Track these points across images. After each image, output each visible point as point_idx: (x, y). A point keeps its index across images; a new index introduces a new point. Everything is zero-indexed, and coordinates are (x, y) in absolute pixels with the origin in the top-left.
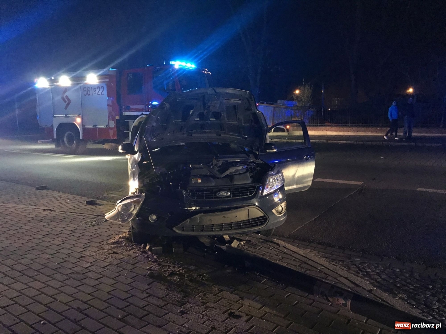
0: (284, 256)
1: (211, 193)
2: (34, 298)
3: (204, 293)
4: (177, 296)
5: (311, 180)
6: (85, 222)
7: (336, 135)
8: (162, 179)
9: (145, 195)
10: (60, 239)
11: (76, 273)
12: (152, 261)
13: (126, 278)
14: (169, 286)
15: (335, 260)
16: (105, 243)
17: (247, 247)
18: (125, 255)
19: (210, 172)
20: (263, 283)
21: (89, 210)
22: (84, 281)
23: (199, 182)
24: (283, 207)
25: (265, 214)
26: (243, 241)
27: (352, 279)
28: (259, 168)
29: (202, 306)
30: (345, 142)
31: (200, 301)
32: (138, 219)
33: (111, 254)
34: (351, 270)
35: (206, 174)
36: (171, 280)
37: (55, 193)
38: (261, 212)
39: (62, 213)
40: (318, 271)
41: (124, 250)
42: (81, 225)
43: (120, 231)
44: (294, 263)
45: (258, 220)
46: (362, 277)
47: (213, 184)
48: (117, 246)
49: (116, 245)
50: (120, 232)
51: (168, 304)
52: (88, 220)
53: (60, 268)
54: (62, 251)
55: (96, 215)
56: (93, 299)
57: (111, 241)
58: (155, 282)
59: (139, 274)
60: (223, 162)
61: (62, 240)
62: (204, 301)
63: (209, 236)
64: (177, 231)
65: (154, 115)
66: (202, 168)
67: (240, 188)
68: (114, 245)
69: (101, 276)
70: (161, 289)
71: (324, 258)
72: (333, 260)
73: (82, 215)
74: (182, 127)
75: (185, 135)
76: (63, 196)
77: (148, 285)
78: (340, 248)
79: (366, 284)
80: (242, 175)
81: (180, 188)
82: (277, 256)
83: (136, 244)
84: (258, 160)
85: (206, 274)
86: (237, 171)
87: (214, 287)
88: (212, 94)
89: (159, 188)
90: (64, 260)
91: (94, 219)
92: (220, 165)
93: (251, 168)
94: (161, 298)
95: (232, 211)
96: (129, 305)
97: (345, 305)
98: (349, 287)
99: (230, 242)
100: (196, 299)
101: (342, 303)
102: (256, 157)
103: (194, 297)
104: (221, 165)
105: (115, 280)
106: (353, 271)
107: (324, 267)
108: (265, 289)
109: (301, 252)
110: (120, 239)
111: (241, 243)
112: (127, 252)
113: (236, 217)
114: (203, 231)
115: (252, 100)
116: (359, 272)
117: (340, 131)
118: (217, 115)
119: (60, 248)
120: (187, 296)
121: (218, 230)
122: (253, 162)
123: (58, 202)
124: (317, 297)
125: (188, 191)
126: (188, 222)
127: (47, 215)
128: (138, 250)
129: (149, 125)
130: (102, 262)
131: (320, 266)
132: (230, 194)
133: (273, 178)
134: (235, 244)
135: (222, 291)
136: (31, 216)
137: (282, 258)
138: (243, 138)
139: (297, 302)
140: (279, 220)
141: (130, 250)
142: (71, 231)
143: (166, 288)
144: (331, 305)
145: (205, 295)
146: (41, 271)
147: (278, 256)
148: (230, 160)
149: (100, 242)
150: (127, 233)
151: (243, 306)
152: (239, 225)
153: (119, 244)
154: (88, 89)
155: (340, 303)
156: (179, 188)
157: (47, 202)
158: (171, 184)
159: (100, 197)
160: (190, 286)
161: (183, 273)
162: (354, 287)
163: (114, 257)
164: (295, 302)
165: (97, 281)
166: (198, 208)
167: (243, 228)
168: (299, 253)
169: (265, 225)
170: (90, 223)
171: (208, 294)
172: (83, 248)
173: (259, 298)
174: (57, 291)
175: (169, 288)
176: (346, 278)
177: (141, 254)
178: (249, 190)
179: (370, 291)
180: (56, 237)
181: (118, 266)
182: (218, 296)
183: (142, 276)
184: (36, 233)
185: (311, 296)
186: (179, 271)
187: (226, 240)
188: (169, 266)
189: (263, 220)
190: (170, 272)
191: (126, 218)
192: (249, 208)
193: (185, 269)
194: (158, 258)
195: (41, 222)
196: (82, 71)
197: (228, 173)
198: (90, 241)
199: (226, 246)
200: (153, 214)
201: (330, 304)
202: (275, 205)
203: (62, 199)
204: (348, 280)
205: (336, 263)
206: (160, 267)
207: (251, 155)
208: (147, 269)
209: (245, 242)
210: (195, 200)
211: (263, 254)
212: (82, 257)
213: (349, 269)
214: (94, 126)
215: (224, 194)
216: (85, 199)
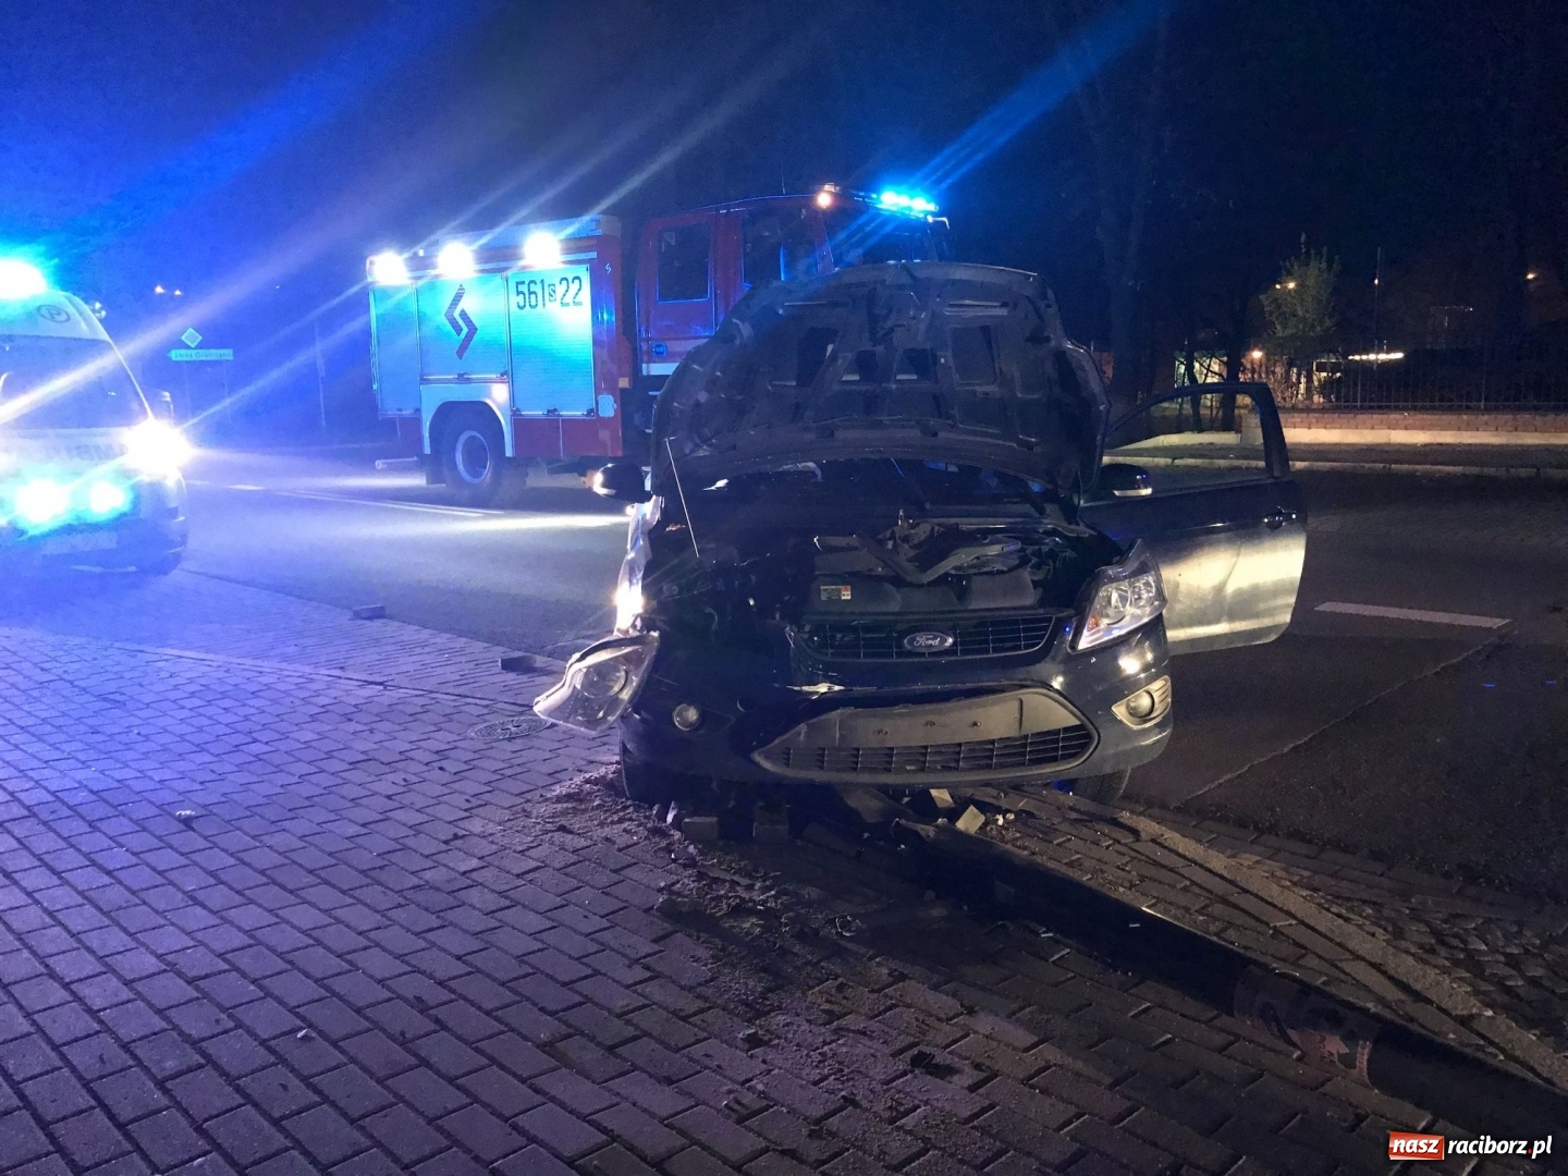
0: (1151, 871)
1: (885, 637)
2: (290, 957)
3: (840, 980)
4: (746, 984)
5: (1288, 606)
6: (486, 725)
7: (1426, 445)
8: (720, 585)
9: (661, 636)
10: (398, 777)
11: (431, 888)
12: (680, 864)
13: (587, 913)
14: (723, 949)
15: (1348, 899)
16: (536, 796)
17: (1018, 835)
18: (595, 838)
19: (881, 563)
20: (1053, 962)
21: (507, 688)
22: (450, 915)
23: (843, 598)
24: (1155, 695)
25: (1083, 718)
26: (1005, 812)
27: (1401, 974)
28: (1069, 553)
29: (824, 1024)
30: (1458, 469)
31: (819, 1005)
32: (637, 716)
33: (550, 831)
34: (1405, 939)
35: (869, 570)
36: (734, 931)
37: (410, 633)
38: (1072, 712)
39: (416, 696)
40: (1271, 932)
41: (596, 822)
42: (473, 734)
43: (592, 758)
44: (1183, 900)
45: (1057, 741)
46: (1445, 966)
47: (894, 607)
48: (573, 808)
49: (570, 806)
50: (592, 762)
51: (710, 1008)
52: (495, 720)
53: (381, 868)
54: (399, 815)
55: (521, 705)
56: (469, 973)
57: (558, 790)
58: (679, 934)
59: (631, 905)
60: (933, 529)
61: (405, 780)
62: (836, 1008)
63: (883, 789)
64: (767, 765)
65: (701, 365)
66: (855, 549)
67: (994, 624)
68: (565, 805)
69: (508, 903)
70: (697, 960)
71: (1307, 889)
72: (1338, 898)
73: (478, 702)
74: (797, 406)
75: (810, 436)
76: (432, 641)
77: (655, 941)
78: (1376, 855)
79: (1454, 993)
80: (1001, 577)
81: (777, 616)
82: (1123, 870)
83: (634, 805)
84: (1078, 524)
85: (855, 917)
86: (982, 562)
87: (878, 964)
88: (902, 287)
89: (712, 616)
90: (401, 844)
91: (516, 719)
92: (923, 538)
93: (1038, 554)
94: (691, 989)
95: (962, 703)
96: (580, 1004)
97: (1348, 1061)
98: (1381, 1000)
99: (954, 814)
100: (809, 999)
101: (1338, 1053)
102: (1071, 513)
103: (803, 993)
104: (926, 538)
105: (549, 919)
106: (1414, 943)
107: (1294, 922)
108: (1056, 985)
109: (1218, 862)
110: (588, 786)
111: (998, 820)
112: (603, 828)
113: (975, 724)
114: (855, 769)
115: (1048, 306)
116: (1438, 948)
117: (1441, 430)
118: (921, 361)
119: (390, 804)
120: (780, 987)
121: (913, 768)
122: (1054, 533)
123: (414, 658)
124: (1245, 1025)
125: (807, 628)
126: (803, 735)
127: (369, 700)
128: (639, 826)
129: (684, 400)
130: (519, 855)
131: (1283, 915)
132: (955, 644)
133: (1122, 590)
134: (970, 822)
135: (903, 977)
136: (323, 700)
137: (1143, 878)
138: (1021, 443)
139: (1169, 1036)
140: (1137, 744)
141: (613, 823)
142: (437, 752)
143: (713, 957)
144: (1299, 1059)
145: (840, 988)
146: (323, 873)
147: (1129, 872)
148: (968, 524)
149: (523, 793)
150: (613, 768)
151: (967, 1035)
152: (985, 754)
153: (581, 801)
154: (532, 285)
155: (1332, 1054)
156: (775, 618)
157: (379, 657)
158: (752, 603)
159: (549, 647)
160: (796, 954)
161: (778, 910)
162: (1403, 1002)
163: (558, 843)
164: (1164, 1035)
165: (492, 917)
166: (837, 688)
167: (1002, 766)
168: (1207, 865)
169: (1082, 760)
170: (499, 731)
171: (850, 987)
172: (466, 810)
173: (1031, 1013)
174: (362, 942)
175: (724, 956)
176: (1377, 967)
177: (647, 838)
178: (1025, 630)
179: (1465, 1021)
180: (387, 769)
181: (566, 874)
182: (886, 996)
183: (640, 912)
184: (330, 755)
185: (1224, 1021)
186: (763, 903)
187: (939, 805)
188: (732, 881)
189: (1077, 740)
190: (734, 904)
191: (601, 714)
192: (1021, 697)
193: (784, 898)
194: (701, 853)
195: (350, 720)
196: (511, 226)
197: (947, 566)
198: (489, 789)
199: (937, 826)
200: (690, 705)
201: (1295, 1056)
202: (1126, 687)
203: (427, 650)
204: (1384, 973)
205: (1350, 909)
206: (705, 885)
207: (1049, 508)
208: (660, 890)
209: (1011, 817)
210: (828, 659)
211: (1072, 861)
212: (456, 837)
213: (1398, 934)
214: (549, 411)
215: (930, 642)
216: (499, 653)
